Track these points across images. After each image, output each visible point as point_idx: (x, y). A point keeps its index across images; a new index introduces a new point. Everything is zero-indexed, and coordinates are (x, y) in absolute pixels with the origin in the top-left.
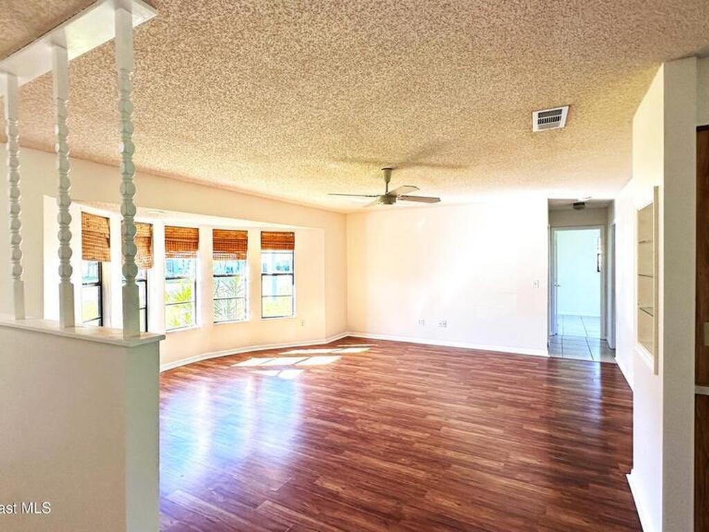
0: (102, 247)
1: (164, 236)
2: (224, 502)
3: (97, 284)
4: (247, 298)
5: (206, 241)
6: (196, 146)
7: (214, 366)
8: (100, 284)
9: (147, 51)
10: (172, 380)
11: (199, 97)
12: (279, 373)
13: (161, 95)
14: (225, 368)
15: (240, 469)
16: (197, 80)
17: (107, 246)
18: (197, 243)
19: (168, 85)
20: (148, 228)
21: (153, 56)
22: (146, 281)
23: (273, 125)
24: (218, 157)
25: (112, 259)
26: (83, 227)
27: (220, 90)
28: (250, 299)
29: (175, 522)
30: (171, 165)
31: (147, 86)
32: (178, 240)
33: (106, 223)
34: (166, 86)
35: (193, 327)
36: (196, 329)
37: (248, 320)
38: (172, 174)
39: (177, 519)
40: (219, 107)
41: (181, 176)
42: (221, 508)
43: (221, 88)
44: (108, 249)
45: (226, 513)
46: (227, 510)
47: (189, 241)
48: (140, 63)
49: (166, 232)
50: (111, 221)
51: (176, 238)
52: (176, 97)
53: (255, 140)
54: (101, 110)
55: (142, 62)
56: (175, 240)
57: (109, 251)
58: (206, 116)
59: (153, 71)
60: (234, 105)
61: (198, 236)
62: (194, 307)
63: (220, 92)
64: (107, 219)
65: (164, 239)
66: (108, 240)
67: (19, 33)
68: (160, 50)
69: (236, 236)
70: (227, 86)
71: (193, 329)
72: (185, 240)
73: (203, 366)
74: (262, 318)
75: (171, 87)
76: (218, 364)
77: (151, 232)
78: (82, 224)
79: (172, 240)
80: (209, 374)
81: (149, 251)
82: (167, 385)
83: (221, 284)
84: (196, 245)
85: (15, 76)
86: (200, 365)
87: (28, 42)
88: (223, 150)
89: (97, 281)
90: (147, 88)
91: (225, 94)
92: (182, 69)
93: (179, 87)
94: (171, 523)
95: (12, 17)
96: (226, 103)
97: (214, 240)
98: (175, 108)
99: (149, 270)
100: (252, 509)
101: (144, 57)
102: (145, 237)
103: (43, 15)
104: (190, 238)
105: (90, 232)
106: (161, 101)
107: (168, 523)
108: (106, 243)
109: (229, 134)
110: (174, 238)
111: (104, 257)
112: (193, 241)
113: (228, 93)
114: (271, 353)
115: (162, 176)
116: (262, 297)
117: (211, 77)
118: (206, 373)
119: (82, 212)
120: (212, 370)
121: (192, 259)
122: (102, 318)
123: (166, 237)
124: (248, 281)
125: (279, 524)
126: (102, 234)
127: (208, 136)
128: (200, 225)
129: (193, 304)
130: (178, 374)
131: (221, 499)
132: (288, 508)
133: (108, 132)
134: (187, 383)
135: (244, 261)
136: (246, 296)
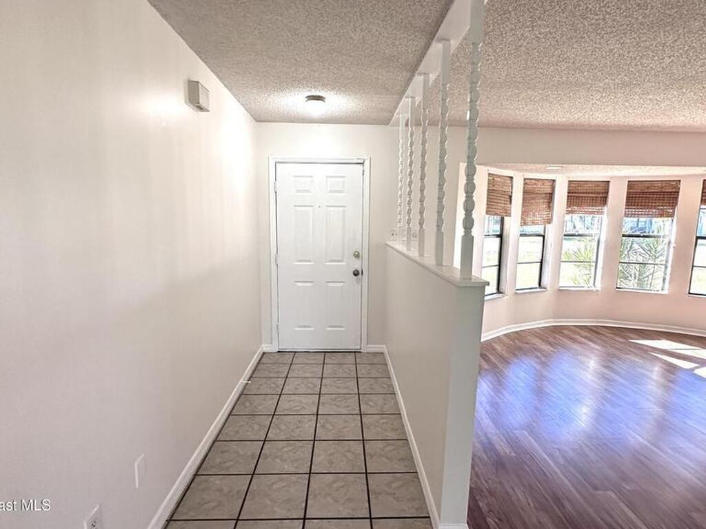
0: (505, 204)
1: (567, 191)
2: (563, 465)
3: (498, 236)
4: (669, 265)
5: (618, 195)
6: (589, 89)
7: (607, 335)
8: (500, 236)
9: (510, 12)
10: (557, 336)
11: (575, 34)
12: (697, 368)
13: (535, 49)
14: (622, 340)
15: (594, 445)
16: (567, 18)
17: (508, 203)
18: (606, 197)
19: (539, 36)
20: (551, 184)
21: (516, 14)
22: (544, 237)
23: (690, 32)
24: (619, 95)
25: (512, 215)
26: (488, 187)
27: (597, 17)
28: (672, 266)
29: (513, 454)
30: (568, 115)
31: (520, 44)
32: (582, 195)
33: (509, 182)
34: (537, 37)
35: (590, 289)
36: (592, 291)
37: (666, 292)
38: (572, 124)
39: (515, 453)
40: (603, 37)
41: (583, 125)
42: (559, 468)
43: (597, 15)
44: (509, 206)
45: (561, 476)
46: (563, 474)
47: (596, 195)
48: (507, 26)
49: (569, 187)
50: (514, 179)
51: (581, 193)
52: (551, 45)
53: (667, 60)
54: (490, 81)
55: (508, 24)
56: (580, 195)
57: (510, 207)
58: (589, 53)
59: (520, 28)
60: (622, 28)
61: (608, 190)
62: (593, 269)
63: (597, 20)
64: (511, 178)
65: (566, 194)
66: (511, 197)
67: (422, 42)
68: (520, 5)
69: (662, 188)
70: (603, 9)
71: (590, 291)
72: (590, 195)
73: (595, 332)
74: (689, 293)
75: (542, 36)
76: (614, 334)
77: (553, 188)
78: (489, 184)
79: (576, 195)
80: (599, 342)
81: (549, 207)
82: (551, 339)
83: (636, 246)
84: (604, 201)
85: (428, 74)
86: (591, 330)
87: (428, 46)
88: (624, 85)
89: (499, 233)
90: (520, 46)
91: (604, 20)
92: (547, 13)
93: (551, 33)
94: (510, 453)
95: (415, 32)
96: (609, 30)
97: (628, 193)
98: (553, 56)
99: (547, 226)
100: (591, 490)
101: (509, 19)
102: (546, 194)
103: (430, 21)
104: (597, 193)
105: (494, 190)
106: (537, 54)
107: (508, 451)
108: (509, 200)
109: (626, 64)
110: (578, 193)
111: (506, 213)
112: (601, 195)
113: (607, 17)
114: (695, 340)
115: (562, 129)
116: (693, 266)
117: (581, 8)
118: (596, 340)
119: (489, 174)
120: (603, 337)
121: (598, 216)
122: (500, 265)
123: (568, 193)
124: (673, 245)
125: (616, 522)
126: (504, 192)
127: (599, 74)
128: (611, 178)
129: (594, 264)
130: (566, 332)
131: (561, 461)
132: (636, 515)
133: (501, 98)
134: (571, 343)
135: (670, 219)
136: (667, 262)
